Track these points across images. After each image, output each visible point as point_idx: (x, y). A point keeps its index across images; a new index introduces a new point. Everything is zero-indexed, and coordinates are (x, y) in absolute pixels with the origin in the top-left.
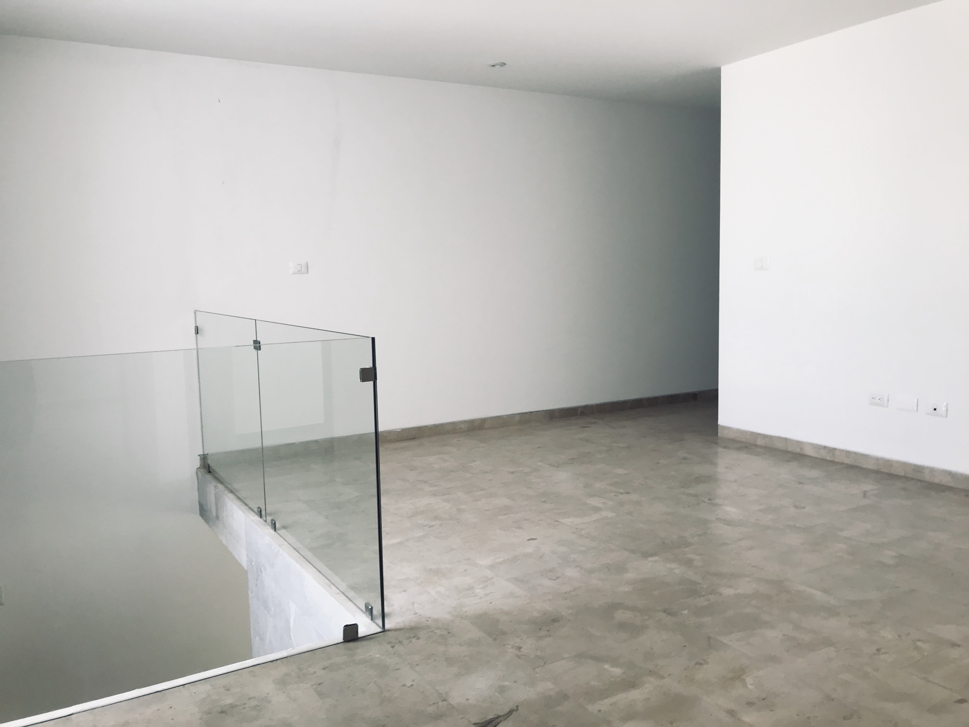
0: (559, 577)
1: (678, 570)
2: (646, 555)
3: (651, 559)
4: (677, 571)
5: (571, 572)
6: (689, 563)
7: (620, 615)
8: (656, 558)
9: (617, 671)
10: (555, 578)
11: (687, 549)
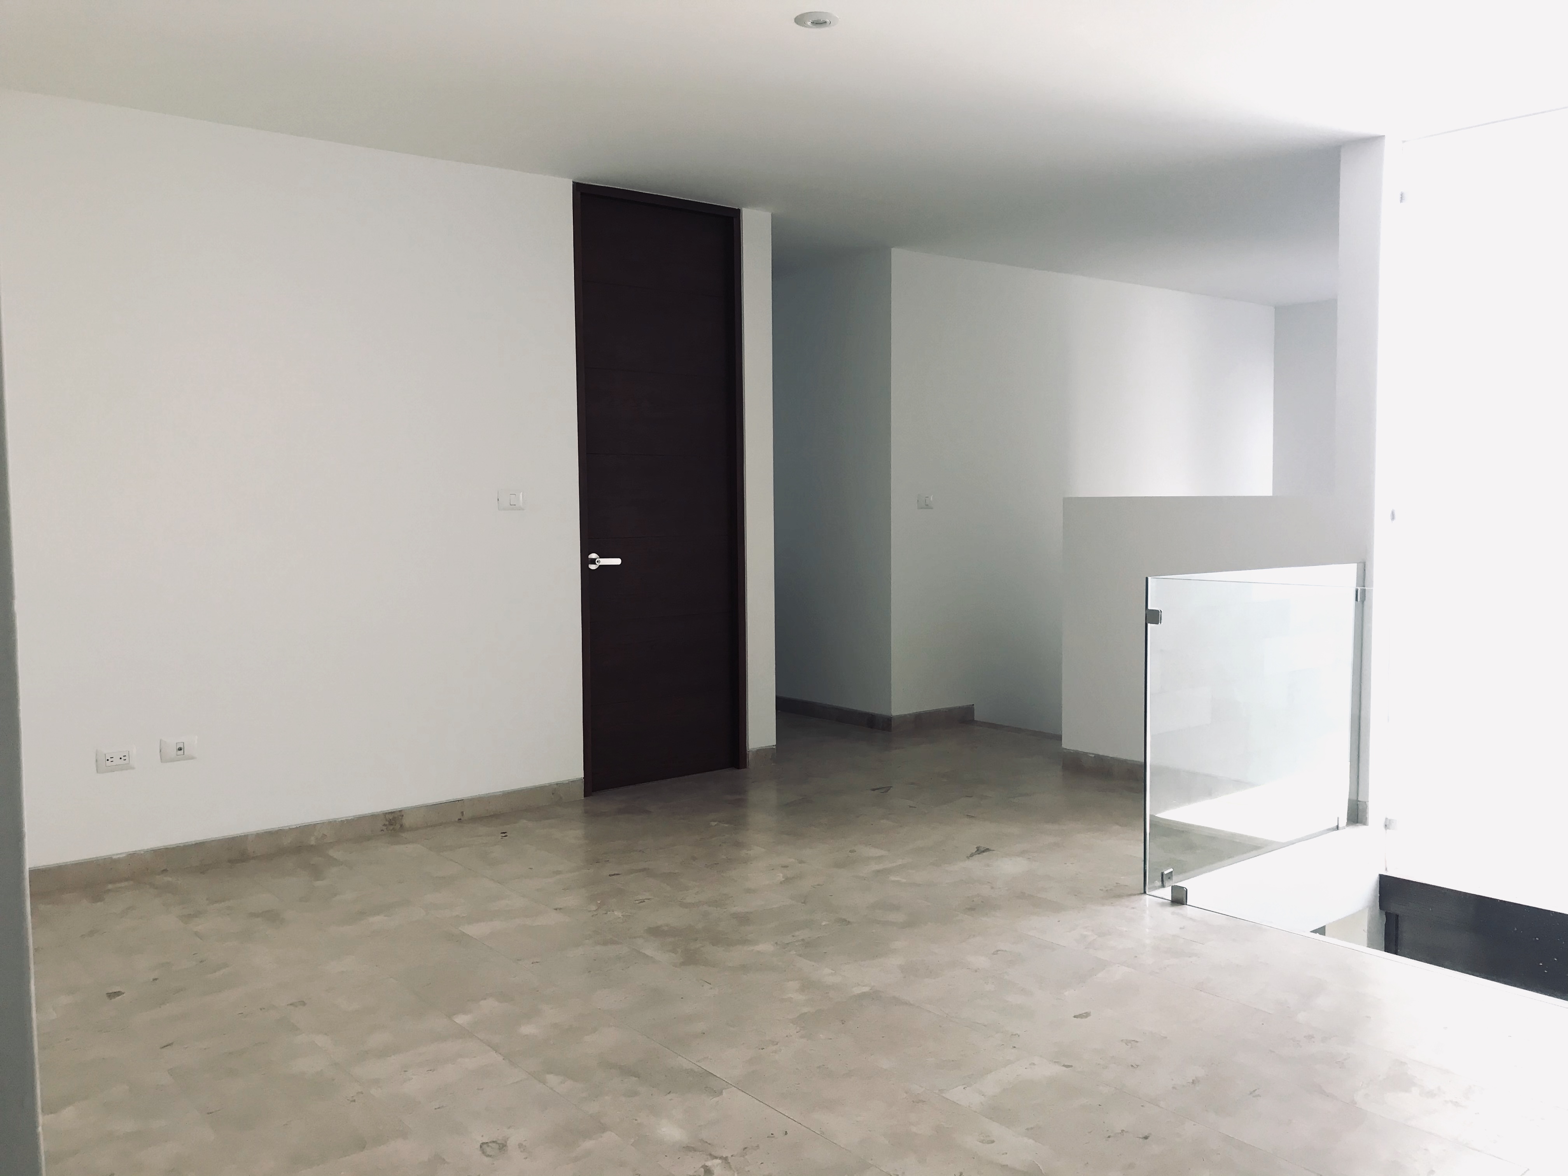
0: (994, 954)
1: (826, 974)
2: (874, 996)
3: (866, 989)
4: (827, 971)
5: (981, 961)
6: (807, 985)
7: (899, 917)
8: (857, 991)
9: (893, 878)
10: (999, 952)
11: (805, 1010)
